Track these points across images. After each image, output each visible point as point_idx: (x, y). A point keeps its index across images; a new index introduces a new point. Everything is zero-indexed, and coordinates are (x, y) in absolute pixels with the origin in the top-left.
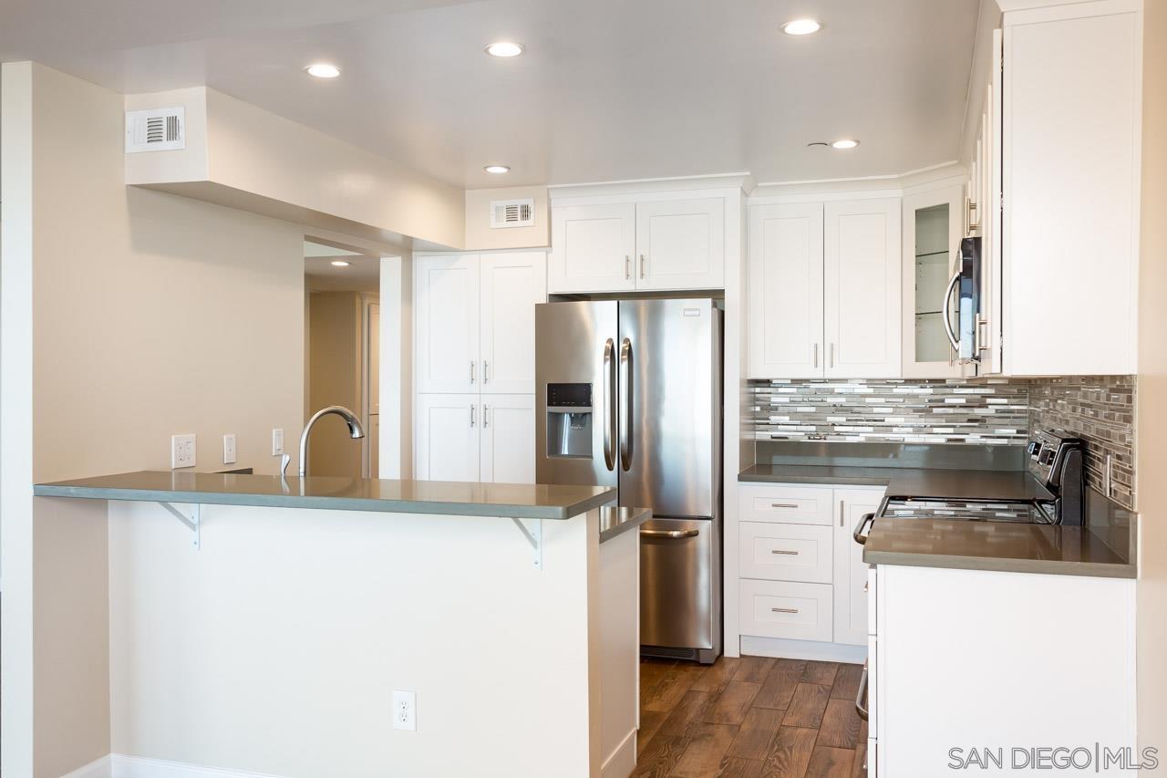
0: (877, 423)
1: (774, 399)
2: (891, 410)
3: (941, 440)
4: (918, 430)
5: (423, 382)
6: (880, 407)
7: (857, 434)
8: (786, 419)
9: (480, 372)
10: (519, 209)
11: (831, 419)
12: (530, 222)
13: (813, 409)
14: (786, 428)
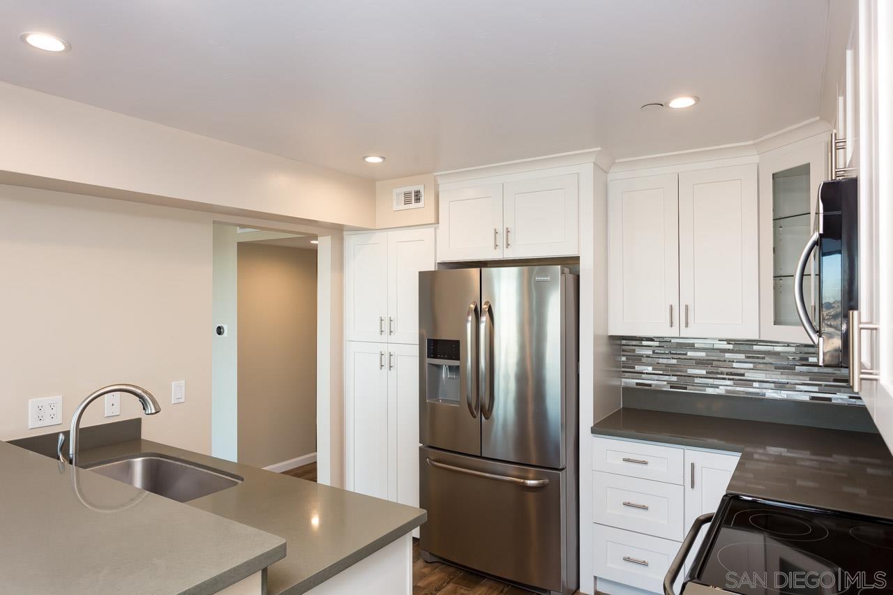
0: (738, 377)
1: (639, 351)
2: (751, 366)
3: (805, 397)
4: (780, 386)
5: (351, 332)
6: (740, 363)
7: (717, 387)
8: (650, 369)
9: (387, 326)
10: (413, 194)
11: (691, 371)
12: (421, 204)
13: (674, 361)
14: (652, 377)
